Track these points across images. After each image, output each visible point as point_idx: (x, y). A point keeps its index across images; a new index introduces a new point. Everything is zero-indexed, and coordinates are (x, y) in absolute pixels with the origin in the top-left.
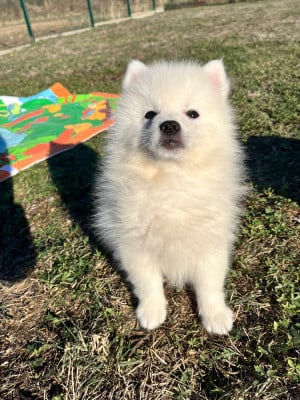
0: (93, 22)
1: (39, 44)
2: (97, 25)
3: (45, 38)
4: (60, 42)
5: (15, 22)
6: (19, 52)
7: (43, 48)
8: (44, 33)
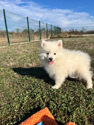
0: (30, 40)
1: (11, 46)
2: (31, 41)
3: (14, 44)
4: (20, 46)
5: (3, 38)
6: (4, 48)
7: (13, 48)
8: (13, 43)
